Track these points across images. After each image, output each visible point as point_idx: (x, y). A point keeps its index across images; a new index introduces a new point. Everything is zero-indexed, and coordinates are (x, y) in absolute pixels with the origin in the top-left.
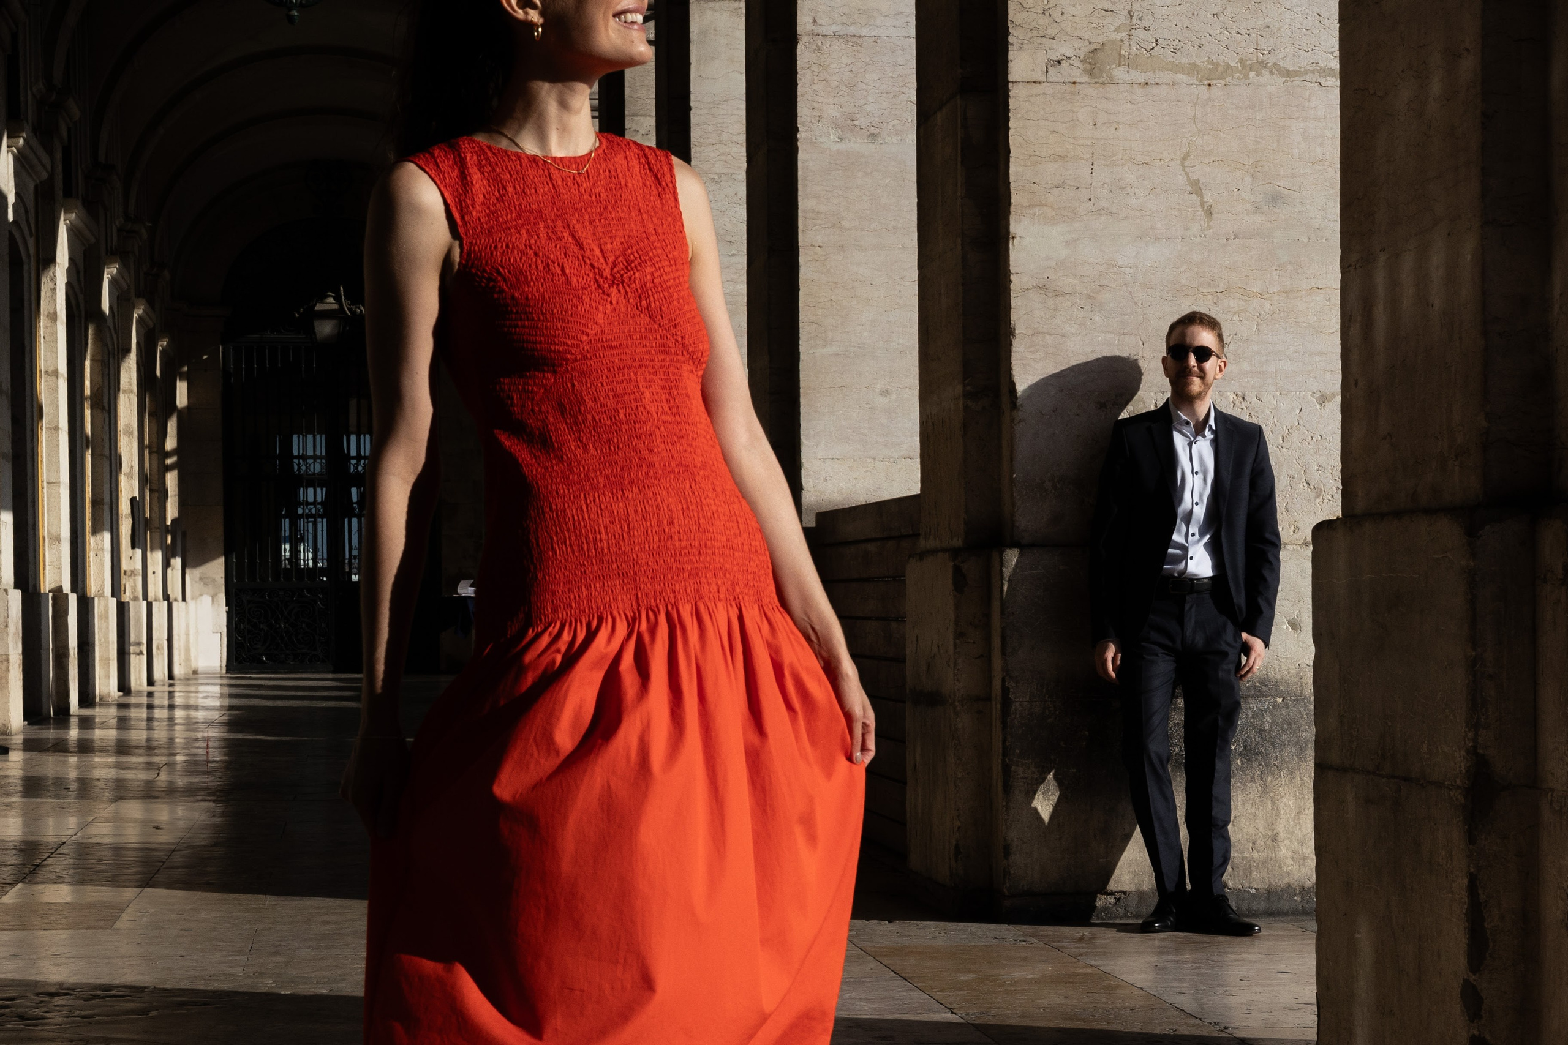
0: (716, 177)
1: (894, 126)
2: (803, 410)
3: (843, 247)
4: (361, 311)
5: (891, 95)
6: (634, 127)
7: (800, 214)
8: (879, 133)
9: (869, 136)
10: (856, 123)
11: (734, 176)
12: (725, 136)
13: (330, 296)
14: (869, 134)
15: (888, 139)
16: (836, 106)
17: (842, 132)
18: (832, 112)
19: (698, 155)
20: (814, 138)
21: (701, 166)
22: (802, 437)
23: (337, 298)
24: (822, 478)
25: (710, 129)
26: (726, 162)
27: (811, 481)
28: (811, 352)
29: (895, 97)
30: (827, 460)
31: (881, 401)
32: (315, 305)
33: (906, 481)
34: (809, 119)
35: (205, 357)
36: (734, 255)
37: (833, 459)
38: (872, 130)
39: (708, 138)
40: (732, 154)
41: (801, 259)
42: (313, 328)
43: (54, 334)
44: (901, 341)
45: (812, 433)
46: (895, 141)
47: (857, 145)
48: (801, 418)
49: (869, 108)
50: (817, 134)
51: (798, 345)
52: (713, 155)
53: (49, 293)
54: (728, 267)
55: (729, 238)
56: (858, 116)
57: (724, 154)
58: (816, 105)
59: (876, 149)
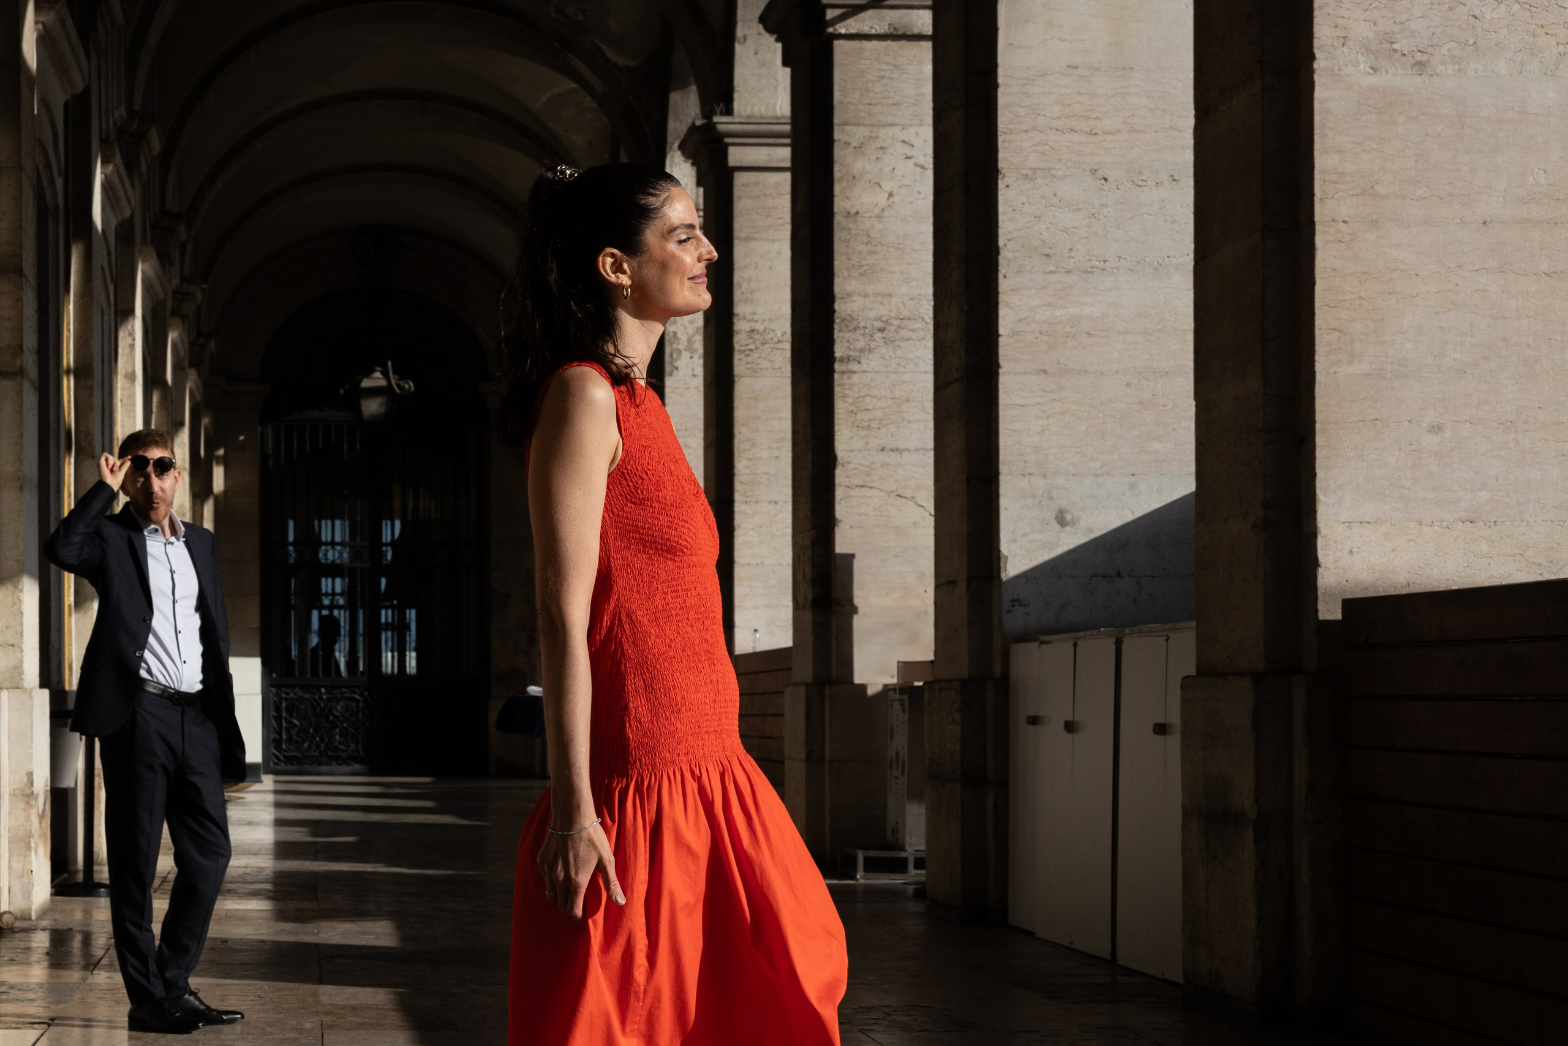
0: (1030, 173)
1: (1449, 50)
2: (1320, 453)
3: (1376, 222)
4: (410, 387)
5: (1446, 7)
6: (845, 138)
7: (1317, 176)
8: (1428, 61)
9: (1413, 65)
10: (1396, 46)
11: (1053, 172)
12: (1041, 121)
13: (377, 371)
14: (1413, 61)
15: (1440, 69)
16: (1368, 23)
17: (1376, 59)
18: (1362, 30)
19: (1007, 144)
20: (1336, 68)
21: (1011, 159)
22: (1318, 492)
23: (385, 373)
24: (1346, 551)
25: (1022, 111)
26: (1042, 153)
27: (1331, 553)
28: (1331, 371)
29: (1450, 9)
30: (1353, 525)
31: (1430, 441)
32: (360, 381)
33: (1465, 554)
34: (1329, 42)
35: (242, 438)
36: (1052, 272)
37: (1361, 522)
38: (1419, 57)
39: (1020, 123)
40: (1051, 144)
41: (1319, 240)
42: (359, 405)
43: (132, 396)
44: (1458, 355)
45: (1332, 485)
46: (1450, 71)
47: (1397, 78)
48: (1317, 465)
49: (1413, 25)
50: (1341, 62)
51: (1313, 361)
52: (1026, 144)
53: (127, 350)
54: (1044, 288)
55: (1047, 251)
56: (1399, 36)
57: (1039, 144)
58: (1340, 21)
59: (1424, 83)
